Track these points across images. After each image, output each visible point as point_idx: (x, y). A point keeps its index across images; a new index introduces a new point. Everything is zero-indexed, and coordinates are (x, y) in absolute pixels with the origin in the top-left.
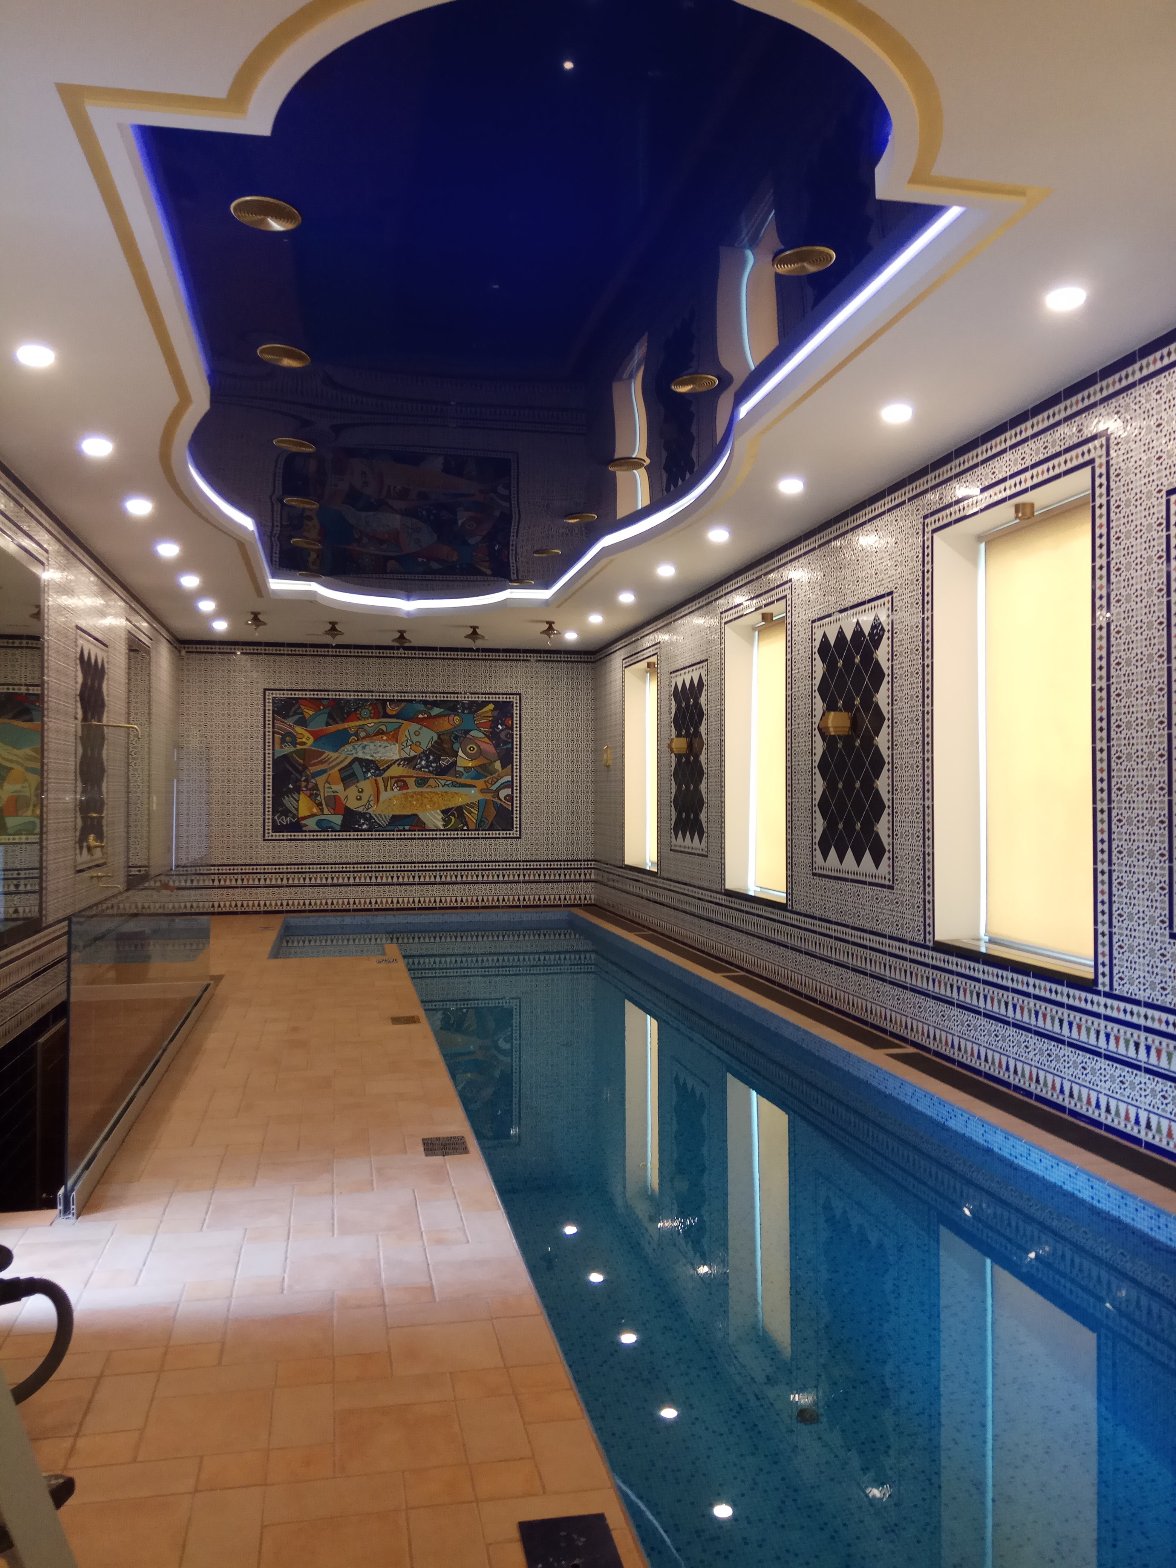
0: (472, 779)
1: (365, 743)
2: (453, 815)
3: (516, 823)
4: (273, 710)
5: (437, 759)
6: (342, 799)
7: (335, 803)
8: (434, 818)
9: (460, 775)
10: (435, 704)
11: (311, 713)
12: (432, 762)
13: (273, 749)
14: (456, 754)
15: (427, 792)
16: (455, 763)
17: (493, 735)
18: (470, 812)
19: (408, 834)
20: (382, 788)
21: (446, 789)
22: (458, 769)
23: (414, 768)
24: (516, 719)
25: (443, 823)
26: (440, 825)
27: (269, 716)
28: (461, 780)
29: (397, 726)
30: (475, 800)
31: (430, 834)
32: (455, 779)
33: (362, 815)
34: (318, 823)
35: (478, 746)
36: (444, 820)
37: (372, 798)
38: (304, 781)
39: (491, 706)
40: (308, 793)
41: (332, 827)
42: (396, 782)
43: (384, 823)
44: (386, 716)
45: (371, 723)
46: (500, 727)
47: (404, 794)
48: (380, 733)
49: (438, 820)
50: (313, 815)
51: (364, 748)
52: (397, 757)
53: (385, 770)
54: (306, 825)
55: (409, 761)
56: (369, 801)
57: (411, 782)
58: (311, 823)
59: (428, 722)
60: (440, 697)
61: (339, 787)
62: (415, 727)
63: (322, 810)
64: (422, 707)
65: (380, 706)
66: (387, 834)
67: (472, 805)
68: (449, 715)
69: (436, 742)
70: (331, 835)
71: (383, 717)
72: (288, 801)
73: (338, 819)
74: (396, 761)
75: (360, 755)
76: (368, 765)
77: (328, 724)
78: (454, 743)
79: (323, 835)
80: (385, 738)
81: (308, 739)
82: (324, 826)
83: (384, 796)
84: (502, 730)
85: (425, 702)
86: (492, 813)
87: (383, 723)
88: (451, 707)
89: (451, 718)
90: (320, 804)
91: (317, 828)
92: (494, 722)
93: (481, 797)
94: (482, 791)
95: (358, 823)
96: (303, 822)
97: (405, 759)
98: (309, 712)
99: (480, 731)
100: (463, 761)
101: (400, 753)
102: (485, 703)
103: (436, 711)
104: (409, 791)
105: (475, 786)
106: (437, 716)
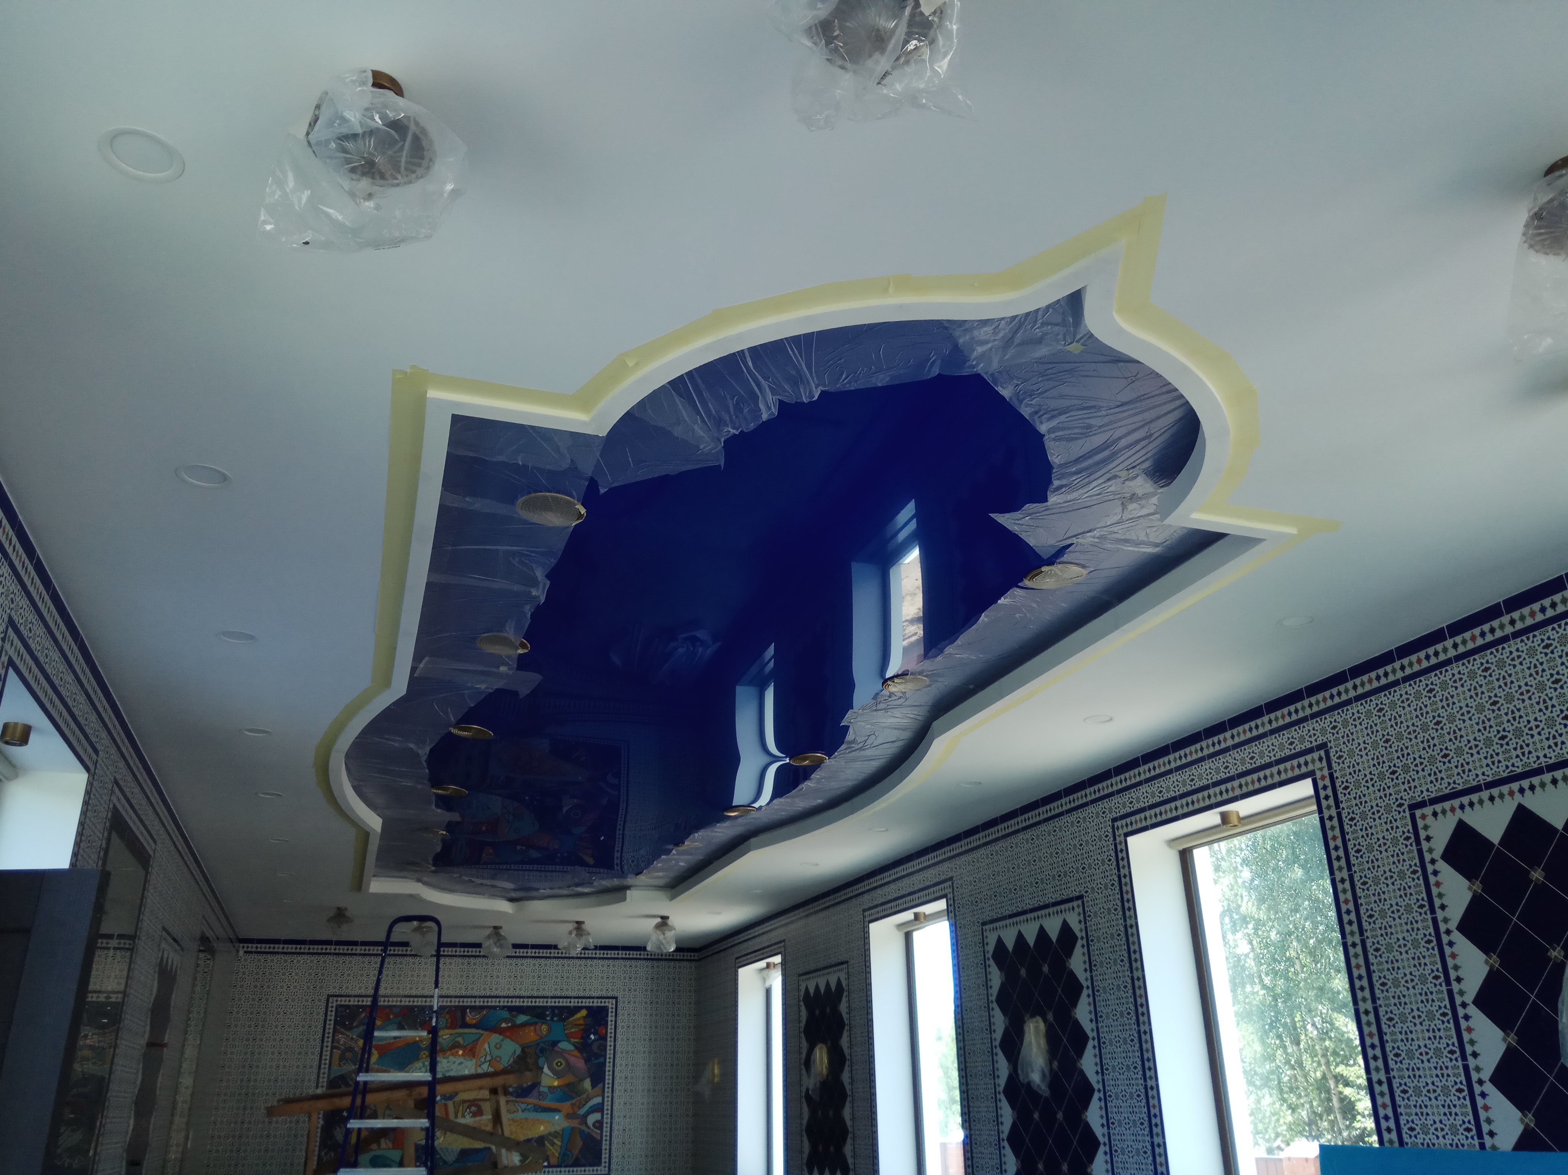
0: (557, 1101)
3: (605, 1156)
4: (335, 1020)
5: (518, 1078)
9: (544, 1096)
10: (521, 1010)
13: (332, 1068)
14: (540, 1071)
16: (536, 1085)
17: (584, 1047)
18: (553, 1144)
21: (526, 1115)
22: (542, 1089)
24: (611, 1027)
27: (329, 1027)
28: (545, 1103)
29: (476, 1037)
30: (558, 1128)
32: (536, 1101)
34: (374, 1159)
35: (567, 1061)
39: (584, 1013)
41: (388, 1165)
42: (469, 1107)
43: (450, 1160)
44: (465, 1025)
45: (445, 1035)
46: (592, 1037)
47: (478, 1122)
48: (456, 1046)
57: (486, 1107)
59: (512, 1032)
60: (527, 1003)
62: (496, 1038)
64: (505, 1014)
65: (459, 1014)
67: (556, 1134)
68: (536, 1023)
69: (519, 1056)
71: (462, 1027)
78: (539, 1057)
80: (461, 1052)
81: (371, 1055)
82: (379, 1161)
84: (594, 1040)
85: (511, 1009)
86: (579, 1143)
87: (460, 1035)
88: (538, 1013)
89: (538, 1027)
92: (586, 1032)
93: (566, 1124)
94: (569, 1116)
99: (569, 1042)
100: (549, 1079)
101: (476, 1067)
102: (578, 1009)
103: (522, 1019)
104: (484, 1118)
105: (559, 1111)
106: (522, 1025)
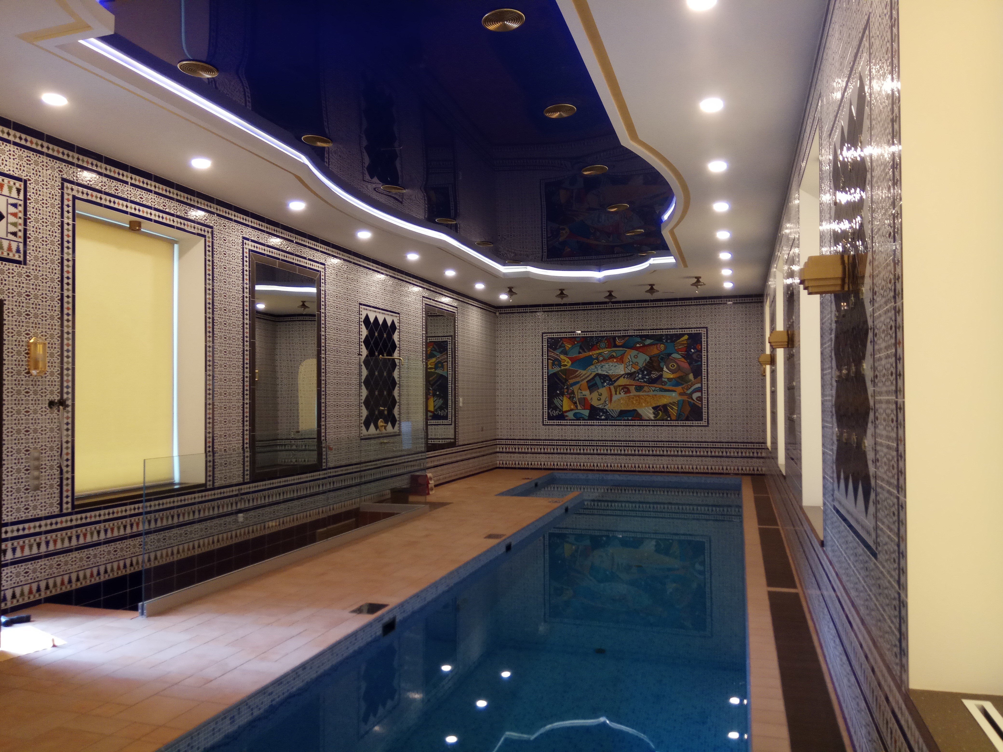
0: (673, 386)
1: (603, 364)
2: (660, 410)
3: (705, 416)
4: (548, 346)
5: (649, 374)
6: (589, 399)
7: (584, 402)
8: (648, 412)
9: (665, 383)
10: (647, 337)
11: (570, 346)
12: (646, 375)
13: (548, 369)
14: (662, 370)
15: (643, 396)
16: (661, 376)
17: (687, 356)
18: (672, 409)
19: (631, 423)
20: (613, 392)
21: (655, 393)
22: (663, 379)
23: (634, 380)
24: (704, 344)
25: (653, 415)
26: (652, 416)
27: (545, 349)
28: (666, 387)
29: (622, 352)
30: (675, 400)
31: (645, 423)
32: (661, 386)
33: (602, 410)
34: (575, 415)
35: (677, 364)
36: (654, 413)
37: (607, 399)
38: (567, 388)
39: (686, 337)
40: (568, 396)
41: (583, 418)
42: (622, 389)
43: (615, 415)
44: (616, 346)
45: (606, 352)
46: (693, 350)
47: (628, 396)
48: (612, 357)
49: (650, 413)
50: (572, 410)
51: (602, 367)
52: (622, 373)
53: (615, 381)
54: (567, 416)
55: (630, 375)
56: (605, 401)
57: (632, 388)
58: (570, 415)
59: (643, 349)
60: (651, 333)
61: (587, 393)
62: (634, 352)
63: (577, 407)
64: (639, 339)
65: (612, 340)
66: (618, 423)
67: (673, 404)
68: (657, 344)
69: (648, 362)
70: (582, 422)
71: (614, 347)
72: (556, 401)
73: (586, 413)
74: (623, 375)
75: (600, 372)
76: (606, 378)
77: (580, 353)
78: (660, 362)
79: (577, 422)
80: (615, 360)
81: (568, 362)
82: (578, 417)
83: (615, 398)
84: (694, 353)
85: (641, 336)
86: (688, 409)
87: (614, 351)
88: (658, 339)
89: (658, 346)
90: (575, 403)
91: (574, 418)
92: (688, 348)
93: (679, 398)
94: (681, 394)
95: (599, 415)
96: (565, 414)
97: (628, 374)
98: (568, 346)
99: (678, 354)
100: (667, 374)
101: (625, 370)
102: (682, 335)
103: (648, 342)
104: (631, 394)
105: (675, 391)
106: (649, 345)
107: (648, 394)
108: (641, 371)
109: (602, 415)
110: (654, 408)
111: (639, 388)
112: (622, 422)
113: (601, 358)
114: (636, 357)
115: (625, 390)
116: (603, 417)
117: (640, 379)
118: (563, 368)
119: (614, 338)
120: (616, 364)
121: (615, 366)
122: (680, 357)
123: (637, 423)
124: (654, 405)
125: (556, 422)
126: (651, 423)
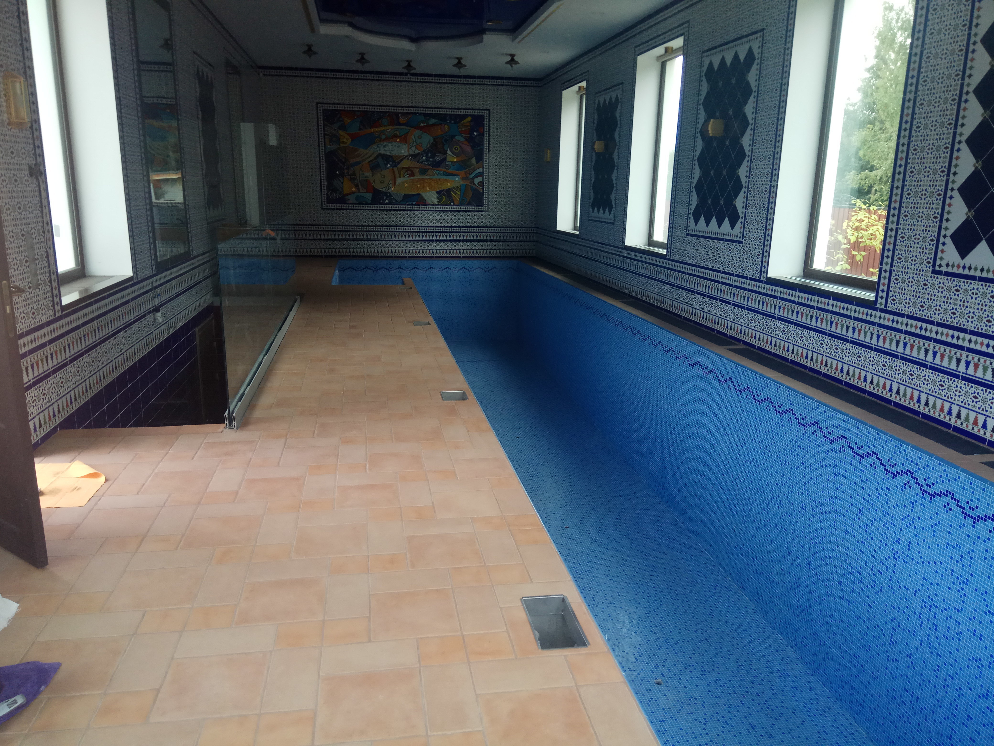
0: (457, 170)
1: (385, 143)
2: (444, 195)
3: (485, 201)
4: (323, 118)
5: (433, 156)
6: (372, 182)
7: (367, 185)
8: (432, 197)
9: (448, 167)
10: (431, 116)
11: (349, 121)
12: (430, 158)
13: (325, 146)
14: (446, 153)
15: (427, 179)
16: (445, 159)
17: (470, 140)
18: (455, 193)
19: (415, 207)
20: (397, 175)
21: (439, 177)
22: (447, 163)
23: (418, 162)
24: (486, 128)
25: (437, 200)
26: (436, 201)
27: (321, 122)
28: (450, 171)
29: (406, 131)
30: (458, 185)
31: (429, 208)
32: (444, 170)
33: (385, 194)
34: (357, 198)
35: (461, 147)
36: (438, 198)
38: (346, 169)
39: (469, 119)
40: (349, 177)
41: (365, 201)
42: (406, 171)
43: (399, 199)
44: (399, 124)
45: (389, 130)
46: (475, 133)
47: (412, 180)
48: (395, 136)
49: (434, 198)
50: (353, 193)
51: (385, 146)
52: (406, 154)
53: (399, 163)
54: (349, 200)
55: (414, 156)
56: (389, 184)
57: (416, 171)
58: (352, 198)
59: (426, 129)
60: (435, 111)
61: (368, 174)
62: (418, 132)
63: (359, 189)
64: (422, 118)
65: (394, 117)
66: (402, 207)
67: (457, 188)
68: (441, 124)
69: (432, 143)
70: (366, 206)
71: (397, 125)
72: (336, 183)
73: (369, 196)
74: (407, 156)
75: (382, 152)
76: (388, 159)
77: (360, 129)
78: (444, 144)
79: (360, 207)
80: (398, 140)
81: (347, 139)
82: (360, 201)
83: (399, 180)
84: (476, 136)
85: (425, 115)
86: (470, 193)
87: (397, 130)
88: (442, 118)
89: (442, 127)
90: (357, 186)
91: (355, 201)
92: (471, 131)
93: (462, 183)
94: (463, 179)
95: (382, 198)
96: (346, 197)
97: (412, 156)
98: (347, 121)
99: (462, 136)
100: (451, 158)
101: (408, 150)
102: (465, 116)
103: (432, 121)
104: (415, 177)
105: (458, 175)
106: (433, 125)
107: (431, 177)
108: (426, 152)
109: (386, 200)
110: (438, 193)
111: (423, 172)
112: (407, 206)
113: (383, 137)
114: (420, 137)
115: (409, 172)
116: (387, 201)
117: (424, 161)
118: (342, 145)
119: (397, 114)
120: (399, 144)
121: (399, 146)
122: (463, 140)
123: (422, 207)
124: (438, 190)
125: (336, 206)
126: (435, 208)
